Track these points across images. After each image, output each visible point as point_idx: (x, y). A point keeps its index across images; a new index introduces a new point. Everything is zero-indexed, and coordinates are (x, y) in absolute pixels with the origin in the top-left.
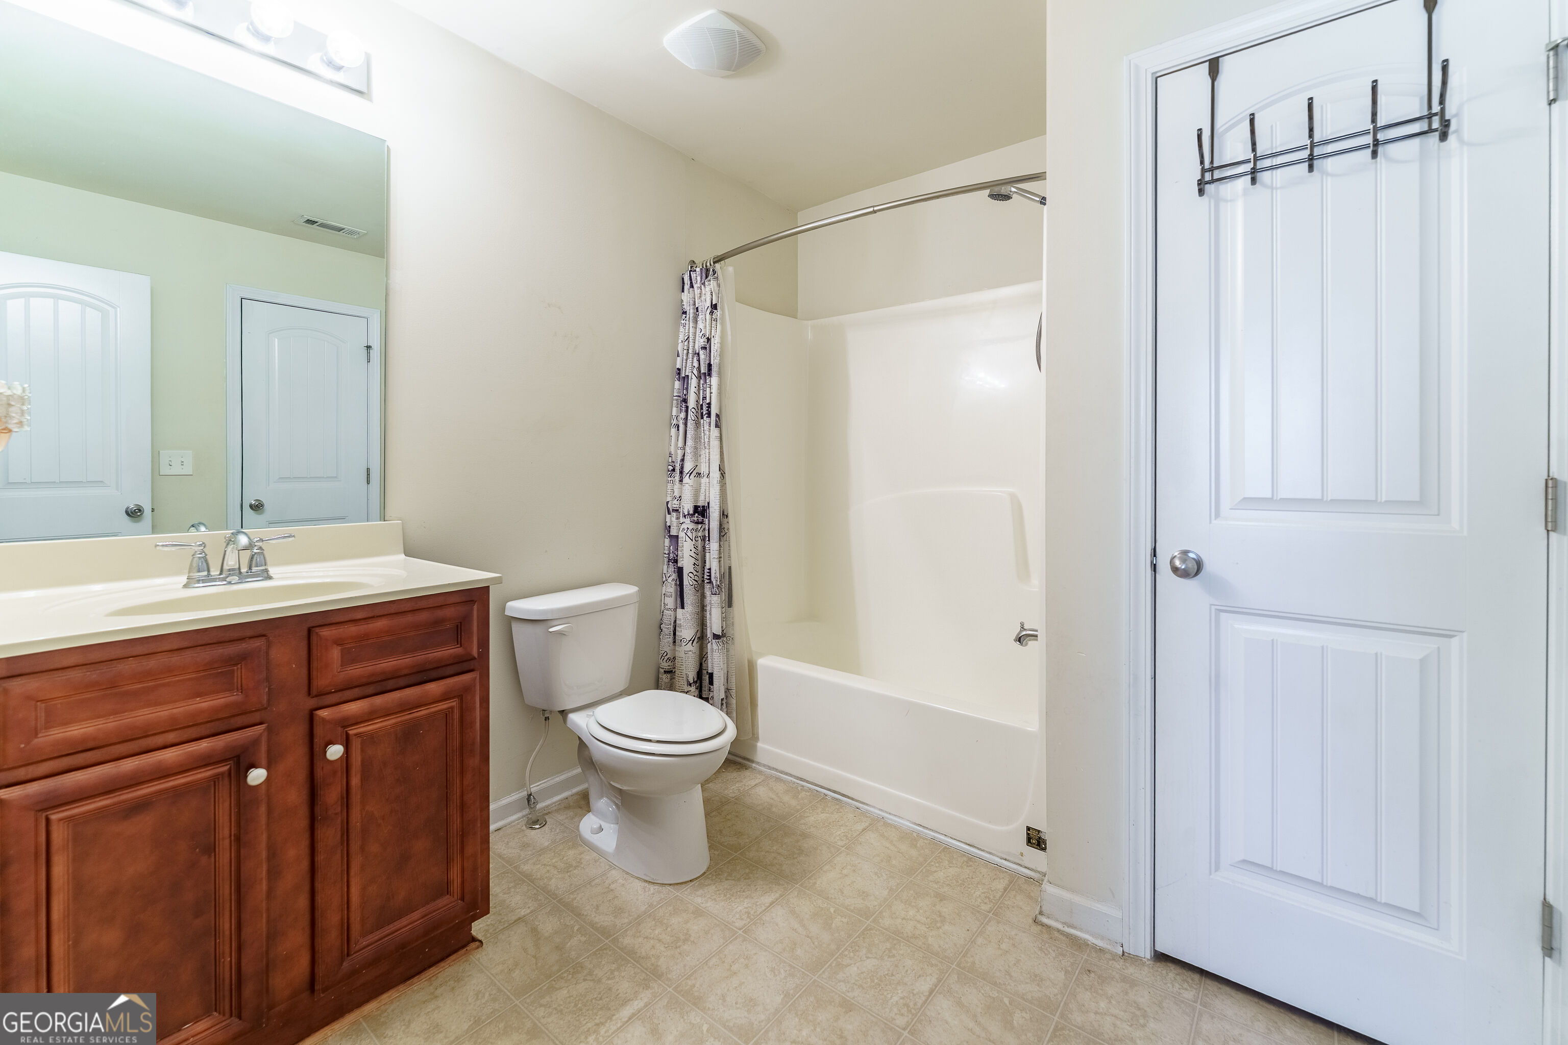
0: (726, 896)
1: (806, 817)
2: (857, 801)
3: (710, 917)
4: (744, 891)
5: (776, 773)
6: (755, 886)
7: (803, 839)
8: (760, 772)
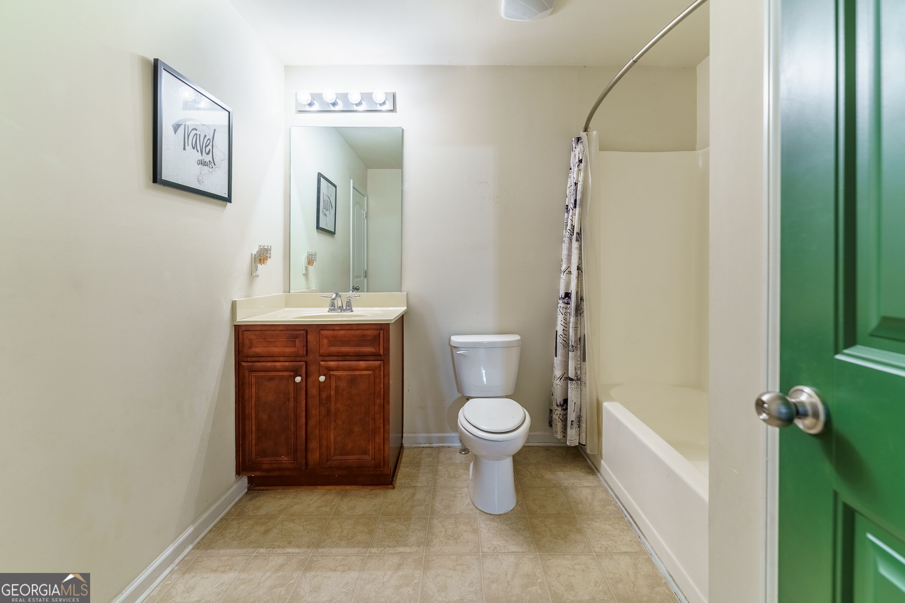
0: (496, 532)
1: (595, 521)
2: (641, 531)
3: (478, 536)
4: (507, 536)
5: (607, 486)
6: (516, 538)
7: (576, 532)
8: (599, 481)
